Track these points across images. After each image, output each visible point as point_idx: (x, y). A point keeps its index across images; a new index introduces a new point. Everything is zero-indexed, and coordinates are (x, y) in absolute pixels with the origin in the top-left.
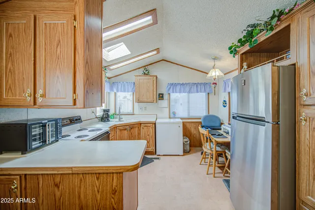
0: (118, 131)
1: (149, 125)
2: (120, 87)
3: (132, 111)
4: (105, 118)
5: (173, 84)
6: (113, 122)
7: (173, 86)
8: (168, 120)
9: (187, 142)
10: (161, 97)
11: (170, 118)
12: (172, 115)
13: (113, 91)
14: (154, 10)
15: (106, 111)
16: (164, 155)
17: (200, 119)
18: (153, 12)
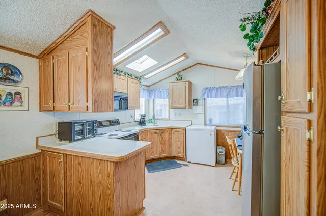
0: (149, 134)
1: (180, 131)
2: (157, 94)
3: (167, 117)
4: (142, 122)
5: (208, 88)
6: (149, 126)
7: (208, 90)
8: (203, 127)
9: (222, 152)
10: (195, 102)
11: (205, 125)
12: (208, 122)
13: (151, 98)
14: (160, 23)
15: (143, 116)
16: (194, 163)
17: (240, 127)
18: (160, 24)
